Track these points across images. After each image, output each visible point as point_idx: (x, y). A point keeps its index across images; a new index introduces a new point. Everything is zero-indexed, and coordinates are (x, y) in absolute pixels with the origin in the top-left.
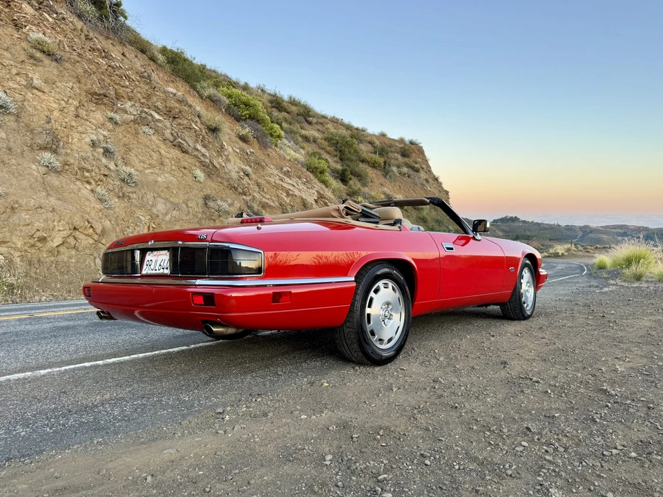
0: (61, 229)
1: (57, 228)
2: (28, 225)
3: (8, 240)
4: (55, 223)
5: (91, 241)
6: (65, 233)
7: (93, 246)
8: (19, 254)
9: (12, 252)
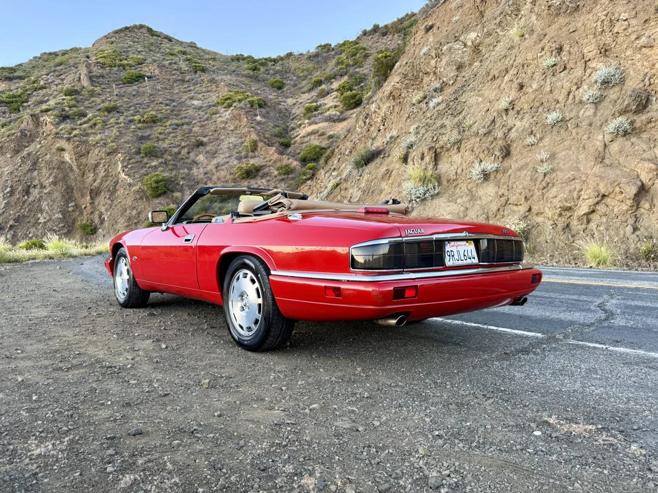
0: (586, 197)
1: (581, 198)
2: (556, 197)
3: (542, 211)
4: (583, 193)
5: (625, 208)
6: (592, 201)
7: (630, 212)
8: (552, 222)
9: (546, 221)
